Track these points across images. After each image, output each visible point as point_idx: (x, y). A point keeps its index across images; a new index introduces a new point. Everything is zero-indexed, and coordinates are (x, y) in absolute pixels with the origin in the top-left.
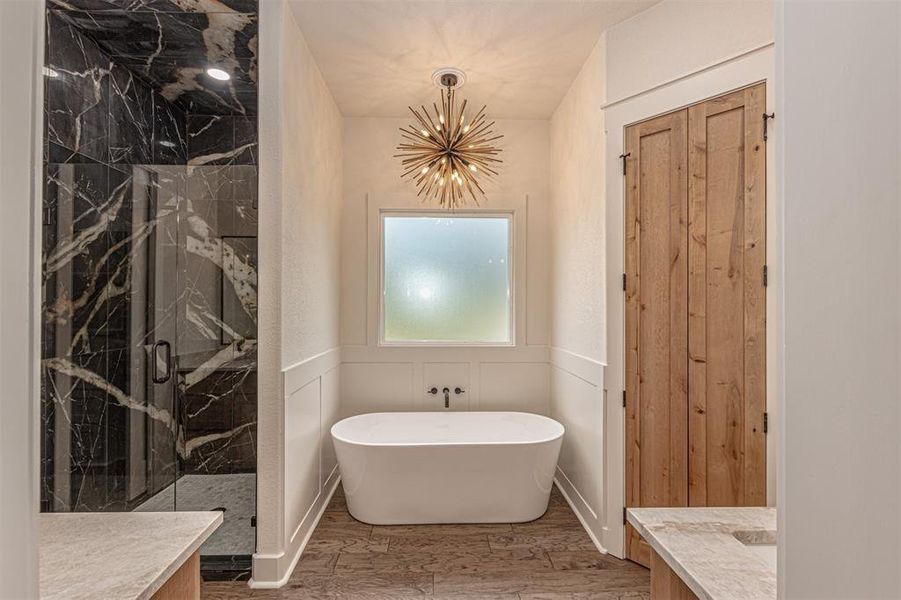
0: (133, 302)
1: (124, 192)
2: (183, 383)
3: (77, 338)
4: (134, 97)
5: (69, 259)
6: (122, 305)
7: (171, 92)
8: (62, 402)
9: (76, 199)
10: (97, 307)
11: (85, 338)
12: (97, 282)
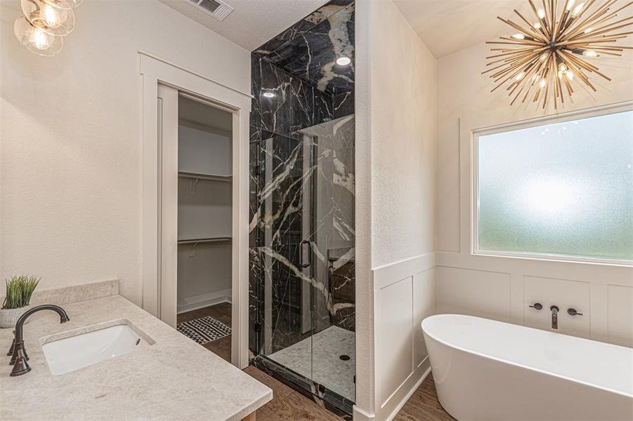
0: (304, 216)
1: (298, 152)
2: (332, 267)
3: (275, 236)
4: (303, 95)
5: (270, 193)
6: (297, 217)
7: (322, 84)
8: (268, 271)
9: (274, 159)
10: (284, 219)
11: (279, 236)
12: (284, 205)
